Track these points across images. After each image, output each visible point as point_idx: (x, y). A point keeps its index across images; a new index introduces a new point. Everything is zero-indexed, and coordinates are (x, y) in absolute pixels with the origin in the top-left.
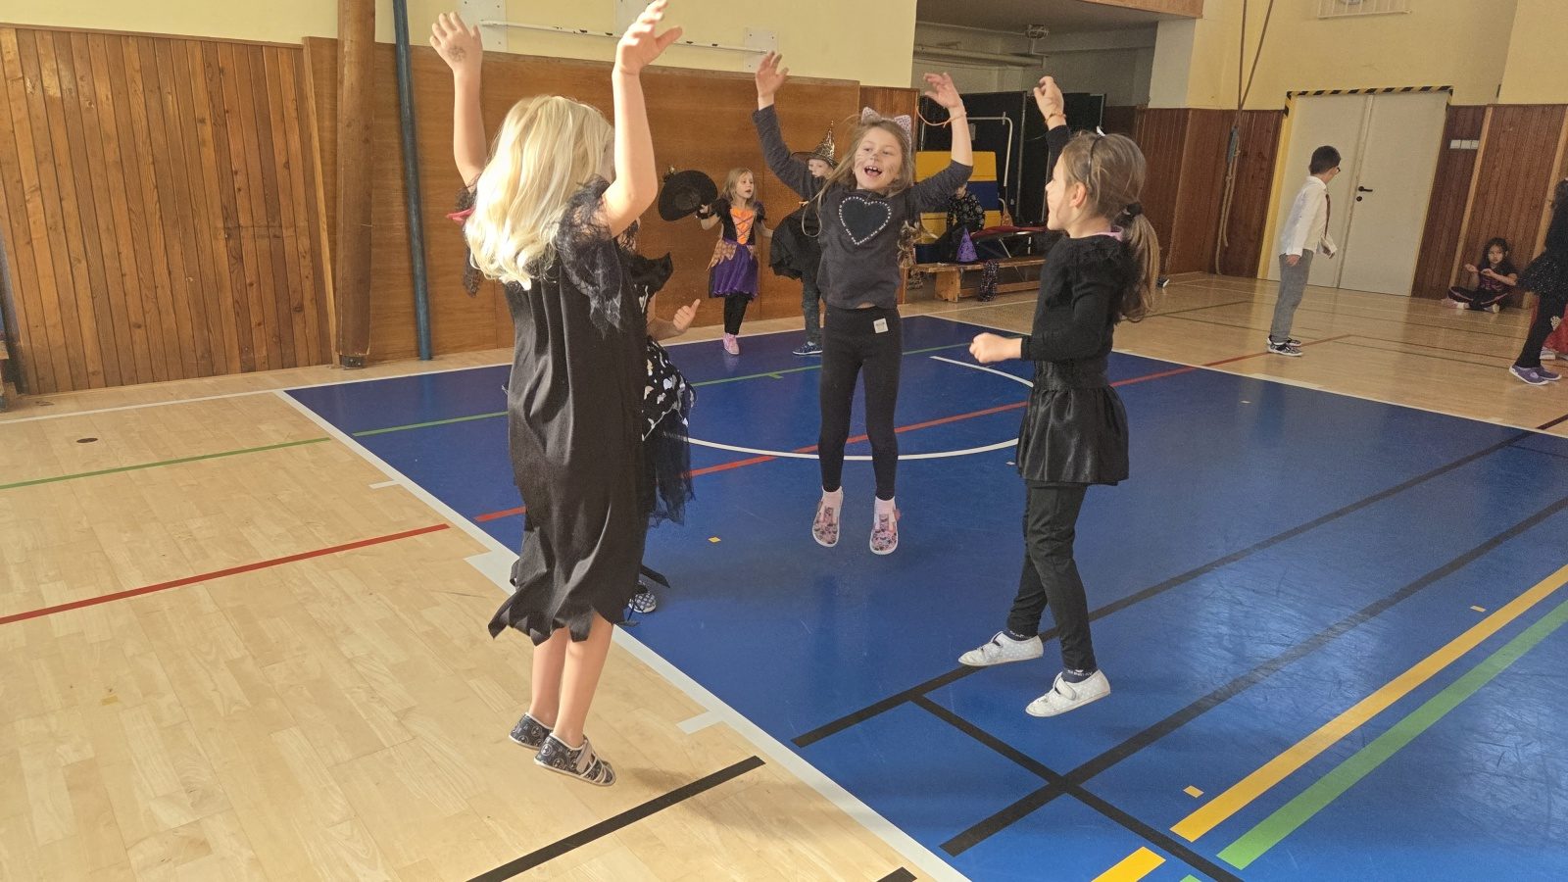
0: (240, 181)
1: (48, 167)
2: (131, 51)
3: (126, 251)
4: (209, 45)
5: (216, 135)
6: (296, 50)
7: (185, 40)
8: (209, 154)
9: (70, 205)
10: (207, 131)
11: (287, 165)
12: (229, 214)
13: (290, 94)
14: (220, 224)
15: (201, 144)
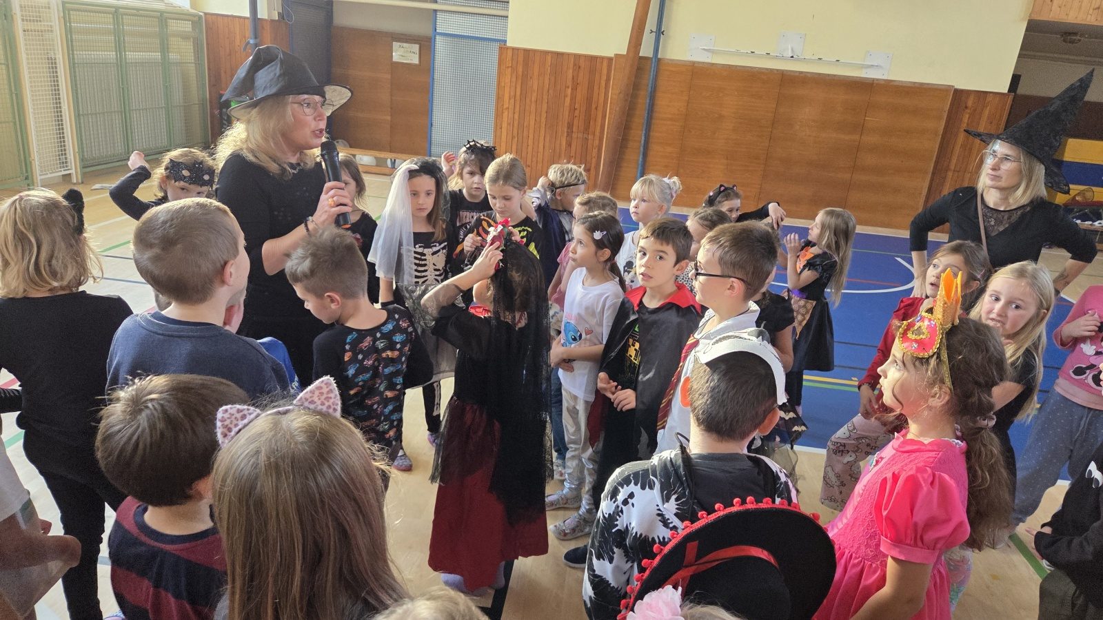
0: (577, 113)
1: (512, 101)
2: (549, 58)
3: (531, 136)
4: (577, 57)
5: (572, 94)
6: (610, 59)
7: (569, 54)
8: (568, 100)
9: (516, 116)
10: (569, 91)
11: (596, 108)
12: (570, 126)
13: (604, 78)
14: (566, 130)
15: (565, 96)
